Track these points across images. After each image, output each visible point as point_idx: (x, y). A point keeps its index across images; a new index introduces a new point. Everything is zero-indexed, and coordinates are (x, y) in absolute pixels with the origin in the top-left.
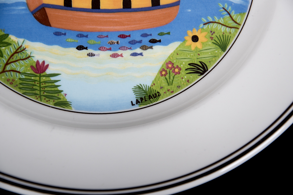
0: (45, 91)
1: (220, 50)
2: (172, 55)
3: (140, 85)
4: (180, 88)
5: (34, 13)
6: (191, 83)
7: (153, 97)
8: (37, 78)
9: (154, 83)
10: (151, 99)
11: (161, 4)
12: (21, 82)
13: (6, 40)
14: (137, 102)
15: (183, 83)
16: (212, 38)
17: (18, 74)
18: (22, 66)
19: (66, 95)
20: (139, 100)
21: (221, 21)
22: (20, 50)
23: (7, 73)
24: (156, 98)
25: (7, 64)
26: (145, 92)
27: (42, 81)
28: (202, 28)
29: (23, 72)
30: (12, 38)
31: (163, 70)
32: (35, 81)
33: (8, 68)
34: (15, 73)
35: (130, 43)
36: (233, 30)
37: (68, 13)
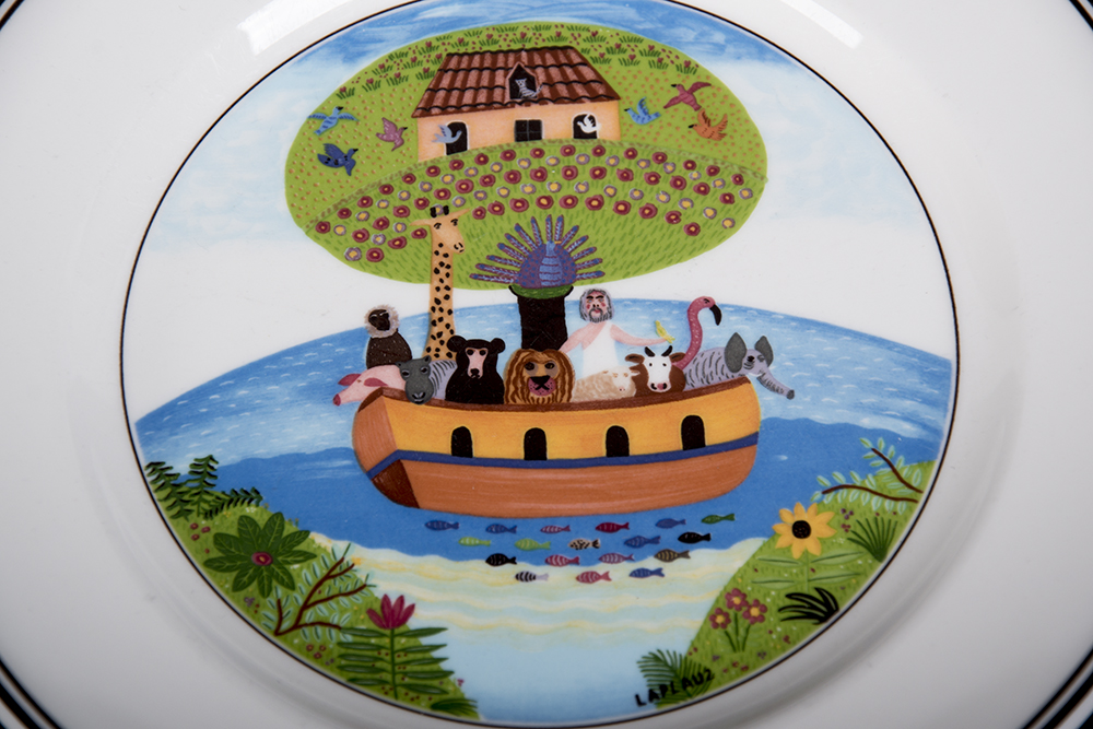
0: (405, 674)
1: (870, 559)
2: (741, 573)
3: (659, 651)
4: (766, 657)
5: (373, 475)
6: (795, 643)
7: (693, 683)
8: (386, 641)
9: (697, 645)
10: (689, 689)
11: (707, 444)
12: (343, 651)
13: (302, 547)
14: (652, 696)
15: (772, 645)
16: (846, 528)
17: (334, 631)
18: (343, 612)
19: (461, 681)
20: (658, 692)
21: (870, 482)
22: (339, 569)
23: (307, 630)
24: (701, 686)
25: (306, 606)
26: (672, 669)
27: (397, 647)
28: (820, 502)
29: (349, 626)
30: (319, 540)
31: (719, 611)
32: (379, 648)
33: (309, 616)
34: (327, 629)
35: (628, 543)
36: (901, 506)
37: (462, 473)
